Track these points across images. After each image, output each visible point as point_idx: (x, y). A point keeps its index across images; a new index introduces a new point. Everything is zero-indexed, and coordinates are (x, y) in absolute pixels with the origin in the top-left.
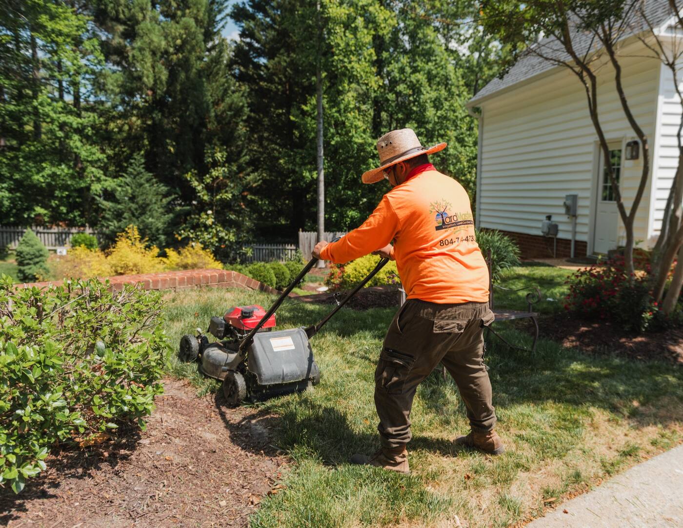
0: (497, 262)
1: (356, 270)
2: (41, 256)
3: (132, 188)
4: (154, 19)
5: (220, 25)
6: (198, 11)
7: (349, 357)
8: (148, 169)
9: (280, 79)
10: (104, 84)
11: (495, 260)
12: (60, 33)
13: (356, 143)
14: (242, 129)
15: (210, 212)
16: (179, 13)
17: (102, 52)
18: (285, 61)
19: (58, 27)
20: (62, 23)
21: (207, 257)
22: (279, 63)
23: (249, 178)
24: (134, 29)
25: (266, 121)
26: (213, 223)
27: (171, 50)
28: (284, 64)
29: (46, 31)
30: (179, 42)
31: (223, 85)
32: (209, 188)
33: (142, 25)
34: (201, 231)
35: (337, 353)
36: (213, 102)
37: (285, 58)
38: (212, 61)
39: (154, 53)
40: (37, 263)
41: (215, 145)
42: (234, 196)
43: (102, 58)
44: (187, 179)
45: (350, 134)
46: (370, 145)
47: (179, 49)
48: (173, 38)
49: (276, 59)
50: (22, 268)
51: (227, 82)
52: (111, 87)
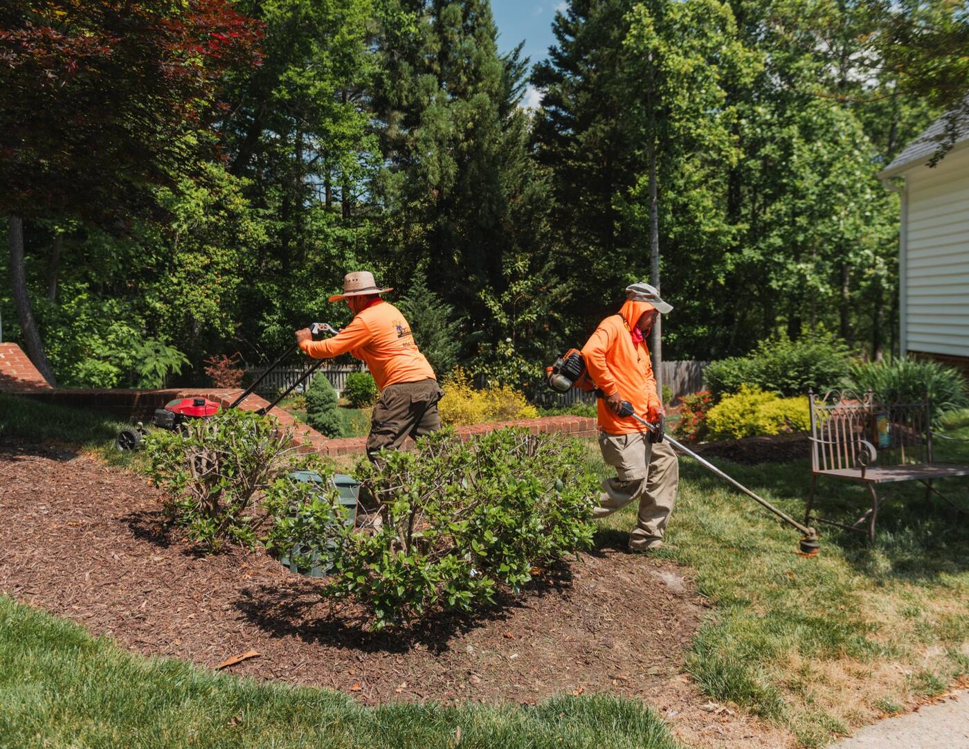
0: (937, 403)
1: (723, 415)
2: (331, 401)
3: (413, 314)
4: (440, 101)
5: (518, 95)
6: (493, 82)
7: (750, 516)
8: (431, 287)
9: (595, 155)
10: (383, 188)
11: (934, 400)
12: (343, 137)
13: (705, 233)
14: (545, 226)
15: (509, 340)
16: (470, 88)
17: (380, 149)
18: (603, 131)
19: (341, 129)
20: (346, 124)
21: (517, 400)
22: (594, 133)
23: (555, 291)
24: (419, 116)
25: (576, 213)
26: (513, 353)
27: (461, 136)
28: (600, 134)
29: (328, 136)
30: (470, 125)
31: (522, 171)
32: (507, 308)
33: (428, 111)
34: (498, 365)
35: (733, 511)
36: (509, 195)
37: (602, 126)
38: (508, 142)
39: (440, 143)
40: (327, 409)
41: (516, 252)
42: (539, 317)
43: (380, 155)
44: (480, 298)
45: (697, 221)
46: (726, 233)
47: (469, 134)
48: (463, 122)
49: (590, 129)
50: (312, 416)
51: (526, 167)
52: (392, 190)
